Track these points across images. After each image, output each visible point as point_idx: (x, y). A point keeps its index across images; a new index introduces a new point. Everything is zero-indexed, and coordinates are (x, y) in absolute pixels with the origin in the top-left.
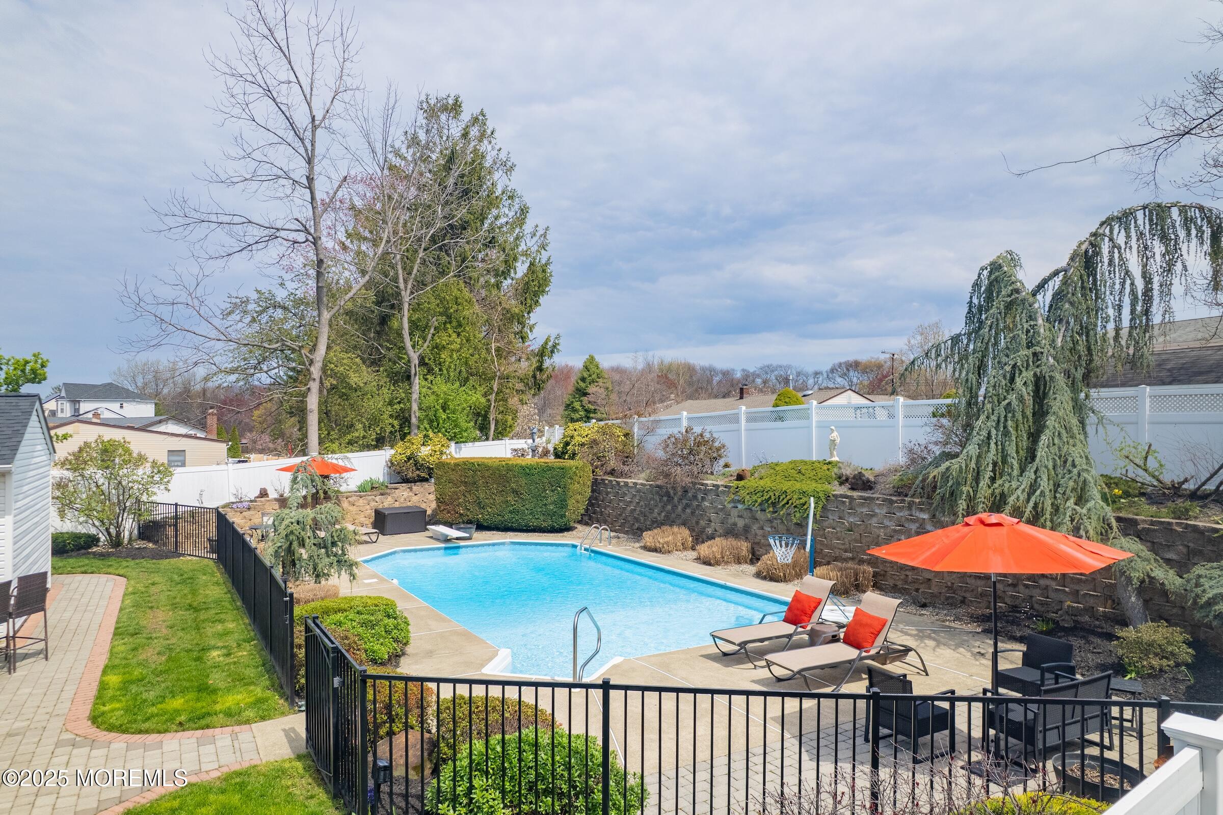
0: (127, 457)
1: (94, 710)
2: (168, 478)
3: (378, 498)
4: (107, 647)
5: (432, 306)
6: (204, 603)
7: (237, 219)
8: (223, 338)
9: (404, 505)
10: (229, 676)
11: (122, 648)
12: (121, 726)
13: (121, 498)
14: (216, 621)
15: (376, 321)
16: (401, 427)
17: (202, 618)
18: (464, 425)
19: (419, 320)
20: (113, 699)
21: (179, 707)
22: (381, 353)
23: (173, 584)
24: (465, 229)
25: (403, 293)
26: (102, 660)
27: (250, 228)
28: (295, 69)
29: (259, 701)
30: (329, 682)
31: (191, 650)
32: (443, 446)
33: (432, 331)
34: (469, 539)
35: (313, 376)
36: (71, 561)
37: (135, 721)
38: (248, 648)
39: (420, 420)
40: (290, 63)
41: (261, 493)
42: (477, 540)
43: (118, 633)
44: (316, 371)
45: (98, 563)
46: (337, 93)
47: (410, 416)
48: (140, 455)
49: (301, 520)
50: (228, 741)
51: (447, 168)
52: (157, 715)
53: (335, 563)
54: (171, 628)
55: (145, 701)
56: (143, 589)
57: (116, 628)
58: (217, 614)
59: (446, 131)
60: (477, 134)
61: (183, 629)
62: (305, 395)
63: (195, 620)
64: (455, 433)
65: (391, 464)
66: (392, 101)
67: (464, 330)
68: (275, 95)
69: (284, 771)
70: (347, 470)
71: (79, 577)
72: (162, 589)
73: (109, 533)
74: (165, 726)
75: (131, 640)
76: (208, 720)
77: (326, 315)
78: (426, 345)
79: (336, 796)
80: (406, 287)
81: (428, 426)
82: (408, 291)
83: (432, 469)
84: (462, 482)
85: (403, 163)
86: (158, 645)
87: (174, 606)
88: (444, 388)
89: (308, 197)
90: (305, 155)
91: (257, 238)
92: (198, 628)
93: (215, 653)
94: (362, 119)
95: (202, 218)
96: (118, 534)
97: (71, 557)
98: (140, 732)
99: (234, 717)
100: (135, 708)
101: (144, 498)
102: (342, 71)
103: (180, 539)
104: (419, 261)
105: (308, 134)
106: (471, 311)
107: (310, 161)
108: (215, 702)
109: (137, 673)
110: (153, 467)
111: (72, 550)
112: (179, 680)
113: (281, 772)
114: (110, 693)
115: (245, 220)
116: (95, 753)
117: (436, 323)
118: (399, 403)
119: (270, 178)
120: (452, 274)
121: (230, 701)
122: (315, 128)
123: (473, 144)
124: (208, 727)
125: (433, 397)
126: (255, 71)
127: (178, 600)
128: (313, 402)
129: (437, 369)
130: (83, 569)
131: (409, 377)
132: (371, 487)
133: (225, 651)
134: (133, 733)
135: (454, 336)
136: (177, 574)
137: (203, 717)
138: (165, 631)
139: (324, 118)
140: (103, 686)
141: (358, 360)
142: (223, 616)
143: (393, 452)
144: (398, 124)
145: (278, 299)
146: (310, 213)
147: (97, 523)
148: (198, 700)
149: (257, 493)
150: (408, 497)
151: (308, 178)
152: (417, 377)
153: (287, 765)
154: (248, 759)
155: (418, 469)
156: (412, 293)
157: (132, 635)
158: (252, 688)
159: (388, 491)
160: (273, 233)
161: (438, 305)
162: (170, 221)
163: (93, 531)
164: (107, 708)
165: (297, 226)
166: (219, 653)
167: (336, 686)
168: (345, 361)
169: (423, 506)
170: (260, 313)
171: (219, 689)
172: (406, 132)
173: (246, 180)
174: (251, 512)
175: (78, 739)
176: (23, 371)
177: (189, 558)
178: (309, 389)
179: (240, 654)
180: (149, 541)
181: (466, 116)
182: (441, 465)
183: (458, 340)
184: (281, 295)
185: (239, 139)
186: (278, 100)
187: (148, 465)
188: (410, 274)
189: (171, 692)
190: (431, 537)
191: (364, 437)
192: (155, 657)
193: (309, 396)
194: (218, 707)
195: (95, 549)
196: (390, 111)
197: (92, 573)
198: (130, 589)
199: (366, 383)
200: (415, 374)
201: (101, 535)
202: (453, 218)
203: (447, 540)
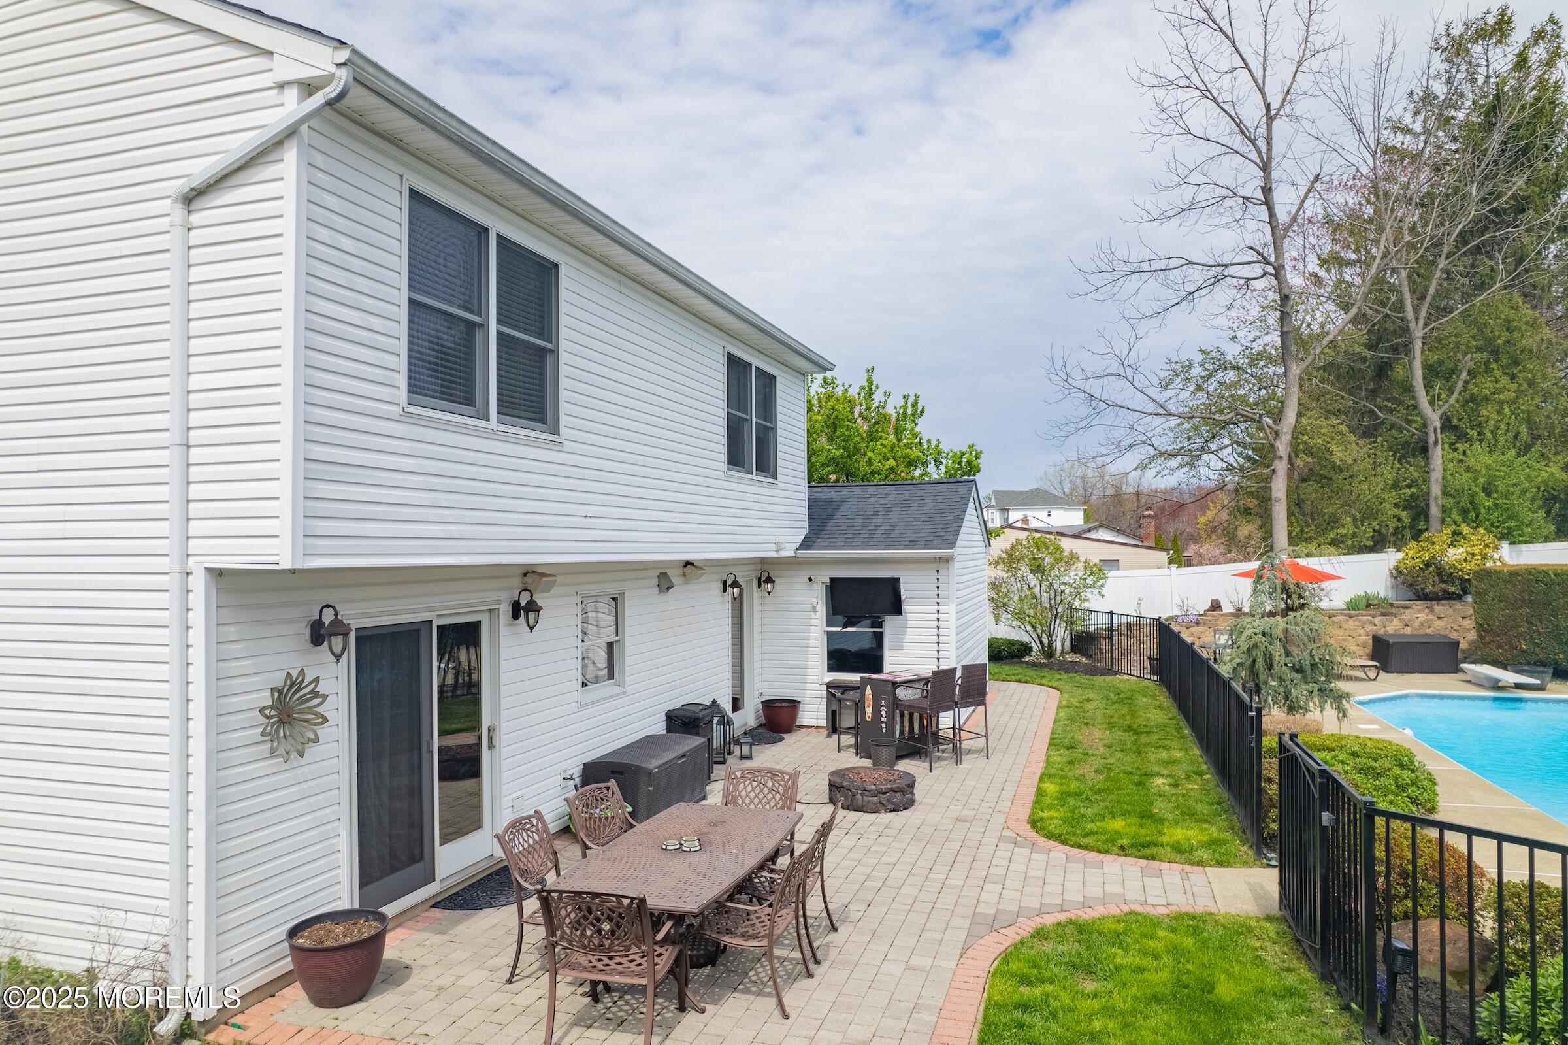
0: (1058, 556)
1: (1032, 814)
2: (1102, 582)
3: (1377, 620)
4: (1043, 757)
5: (1463, 340)
6: (1146, 726)
7: (1174, 263)
8: (1161, 411)
9: (1420, 632)
10: (1177, 807)
11: (1059, 759)
12: (1060, 835)
13: (1053, 601)
14: (1160, 747)
15: (1370, 373)
16: (1415, 519)
17: (1143, 741)
18: (1525, 515)
19: (1441, 362)
20: (1051, 807)
21: (1121, 830)
22: (1377, 418)
23: (1110, 702)
24: (1523, 211)
25: (1412, 326)
26: (1039, 768)
27: (1189, 270)
28: (1241, 49)
29: (1213, 844)
30: (1315, 819)
31: (1131, 773)
32: (1487, 546)
33: (1464, 375)
34: (1540, 688)
35: (1278, 454)
36: (1006, 668)
37: (1074, 834)
38: (1200, 783)
39: (1445, 510)
40: (1234, 44)
41: (1212, 606)
42: (1553, 691)
43: (1053, 743)
44: (1283, 447)
45: (1031, 672)
46: (1300, 64)
47: (1428, 505)
48: (1071, 553)
49: (1267, 630)
50: (1177, 879)
51: (1488, 126)
52: (1097, 833)
53: (1316, 692)
54: (1109, 747)
55: (1083, 816)
56: (1078, 704)
57: (1052, 739)
58: (1160, 739)
59: (1483, 70)
60: (1545, 55)
61: (1122, 750)
62: (1268, 479)
63: (1136, 742)
64: (1508, 528)
65: (1397, 573)
66: (1388, 48)
67: (1525, 369)
68: (1215, 93)
69: (1250, 930)
70: (1330, 577)
71: (1014, 685)
72: (1097, 707)
73: (1041, 642)
74: (1105, 846)
75: (1067, 752)
76: (1153, 850)
77: (1296, 370)
78: (1453, 400)
79: (1325, 977)
80: (1417, 319)
81: (1458, 519)
82: (1421, 322)
83: (1469, 581)
84: (1524, 601)
85: (1408, 138)
86: (1096, 763)
87: (1111, 726)
88: (1487, 460)
89: (1265, 215)
90: (1258, 161)
91: (1199, 283)
92: (1139, 752)
93: (1159, 781)
94: (1340, 90)
95: (1133, 269)
96: (1050, 645)
97: (1006, 664)
98: (1079, 846)
99: (1182, 853)
100: (1074, 820)
101: (1077, 604)
102: (1307, 31)
103: (1116, 654)
104: (1438, 274)
105: (1262, 131)
106: (1537, 338)
107: (1265, 167)
108: (1161, 833)
109: (1074, 786)
110: (1085, 568)
111: (1007, 658)
112: (1119, 802)
113: (1244, 929)
114: (1048, 801)
115: (1184, 262)
116: (1035, 856)
117: (1471, 364)
118: (1409, 486)
119: (1213, 201)
120: (1498, 285)
121: (1179, 834)
122: (1270, 119)
123: (1534, 75)
124: (1153, 858)
125: (1466, 476)
126: (1189, 70)
127: (1115, 719)
128: (1279, 488)
129: (1474, 433)
130: (1017, 677)
131: (1425, 450)
132: (1367, 605)
133: (1171, 781)
134: (1072, 846)
135: (1505, 380)
136: (1113, 692)
137: (1148, 846)
138: (1102, 750)
139: (1282, 105)
140: (1040, 793)
141: (1342, 427)
142: (1166, 742)
143: (1400, 555)
144: (1398, 80)
145: (1230, 358)
146: (1269, 237)
147: (1029, 628)
148: (1141, 826)
149: (1208, 606)
150: (1427, 621)
151: (1263, 188)
152: (1439, 446)
153: (1253, 923)
154: (1202, 905)
155: (1443, 581)
156: (1426, 325)
157: (1068, 748)
158: (1205, 826)
159: (1393, 611)
160: (1220, 272)
161: (1474, 337)
162: (1096, 280)
163: (1026, 639)
164: (1045, 815)
165: (1251, 256)
166: (1164, 781)
167: (1324, 824)
168: (1324, 430)
169: (1454, 635)
170: (1206, 379)
171: (1166, 820)
172: (1412, 93)
173: (1184, 210)
174: (1200, 629)
175: (1019, 839)
176: (960, 463)
177: (1127, 677)
178: (1274, 470)
179: (1190, 786)
180: (1083, 655)
181: (1520, 34)
182: (1485, 575)
183: (1514, 386)
184: (1233, 352)
185: (1172, 165)
186: (1220, 100)
187: (1080, 565)
188: (1423, 298)
189: (1111, 812)
190: (1469, 682)
191: (1354, 535)
192: (1093, 775)
193: (1274, 480)
194: (1165, 839)
195: (1027, 659)
196: (1385, 65)
197: (1026, 682)
198: (1064, 703)
199: (1355, 461)
200: (1436, 443)
201: (1033, 644)
202: (1499, 197)
203: (1496, 686)
